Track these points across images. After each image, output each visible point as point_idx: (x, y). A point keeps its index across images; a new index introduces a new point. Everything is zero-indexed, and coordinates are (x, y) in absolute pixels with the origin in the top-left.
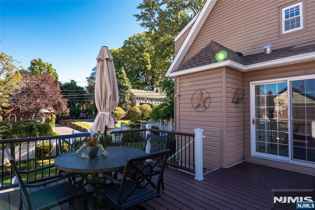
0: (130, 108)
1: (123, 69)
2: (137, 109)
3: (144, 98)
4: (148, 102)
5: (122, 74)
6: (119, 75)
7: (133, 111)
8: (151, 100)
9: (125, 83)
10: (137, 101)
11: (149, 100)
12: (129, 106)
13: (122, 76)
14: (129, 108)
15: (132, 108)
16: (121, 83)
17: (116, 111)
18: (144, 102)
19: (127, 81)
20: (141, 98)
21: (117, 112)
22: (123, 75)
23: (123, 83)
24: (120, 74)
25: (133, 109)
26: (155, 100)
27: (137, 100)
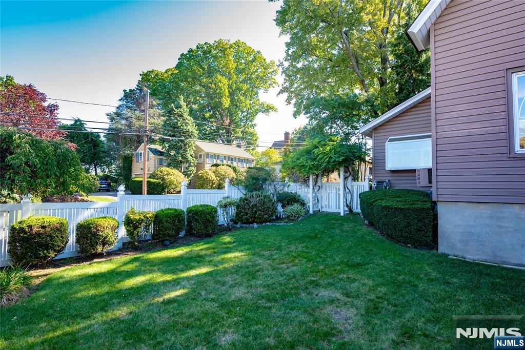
0: (196, 173)
1: (182, 100)
2: (210, 173)
3: (218, 156)
4: (225, 162)
5: (181, 108)
6: (176, 110)
7: (202, 177)
8: (232, 159)
9: (186, 125)
10: (208, 160)
11: (227, 159)
12: (193, 168)
13: (180, 111)
14: (194, 172)
15: (199, 172)
16: (179, 125)
17: (170, 176)
18: (219, 162)
19: (190, 122)
20: (215, 155)
21: (173, 179)
22: (182, 110)
23: (184, 124)
24: (177, 108)
25: (202, 173)
26: (237, 160)
27: (207, 158)
